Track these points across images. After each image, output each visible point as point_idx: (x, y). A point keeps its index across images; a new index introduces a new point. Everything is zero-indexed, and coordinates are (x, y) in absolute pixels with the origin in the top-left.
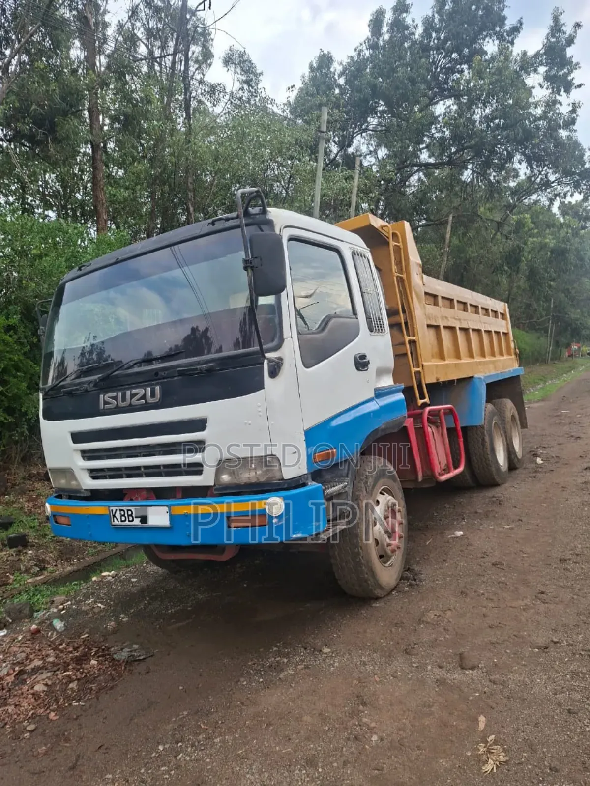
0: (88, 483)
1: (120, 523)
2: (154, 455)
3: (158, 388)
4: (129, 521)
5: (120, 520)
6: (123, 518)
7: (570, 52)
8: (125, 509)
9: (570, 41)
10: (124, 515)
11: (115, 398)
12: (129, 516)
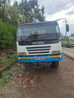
0: (28, 54)
1: (36, 59)
7: (44, 10)
9: (44, 9)
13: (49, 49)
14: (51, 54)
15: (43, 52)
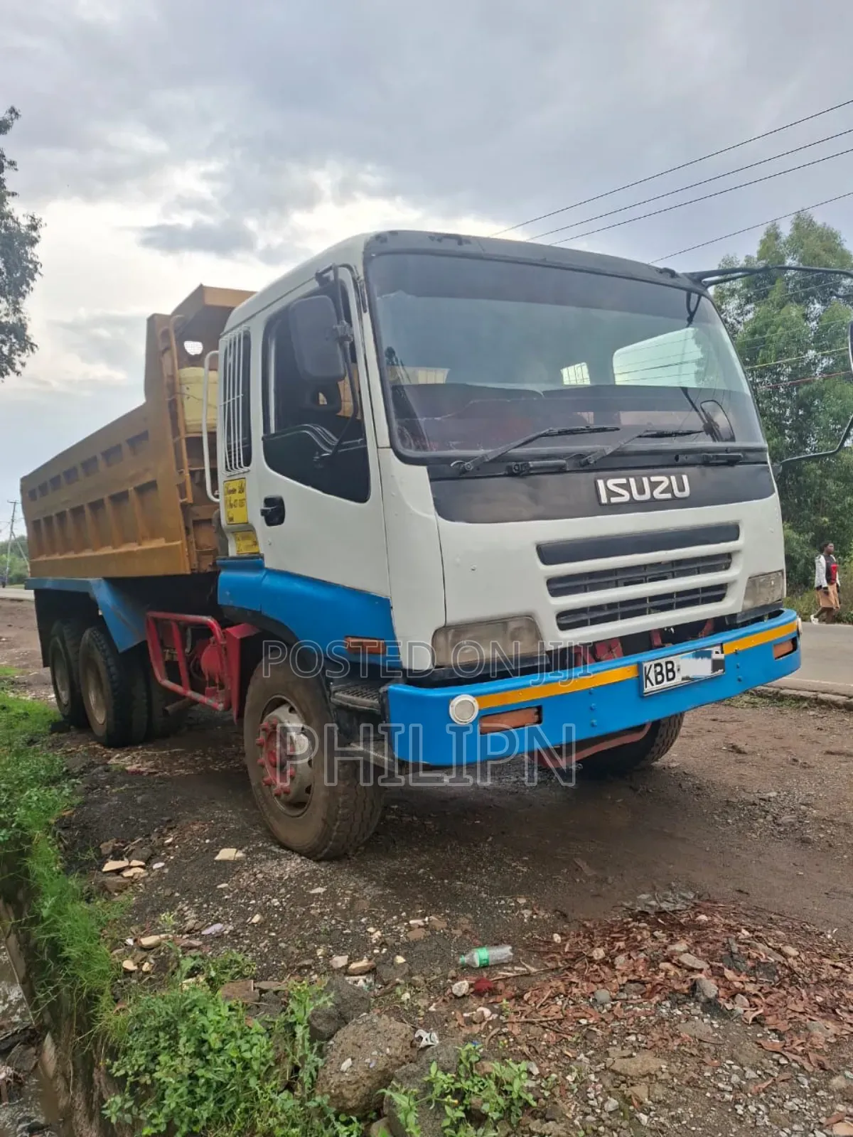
1: (656, 687)
2: (665, 578)
3: (685, 478)
4: (669, 680)
5: (654, 682)
6: (660, 678)
8: (663, 662)
10: (661, 673)
11: (627, 487)
12: (668, 671)
13: (724, 561)
14: (738, 610)
15: (680, 594)
